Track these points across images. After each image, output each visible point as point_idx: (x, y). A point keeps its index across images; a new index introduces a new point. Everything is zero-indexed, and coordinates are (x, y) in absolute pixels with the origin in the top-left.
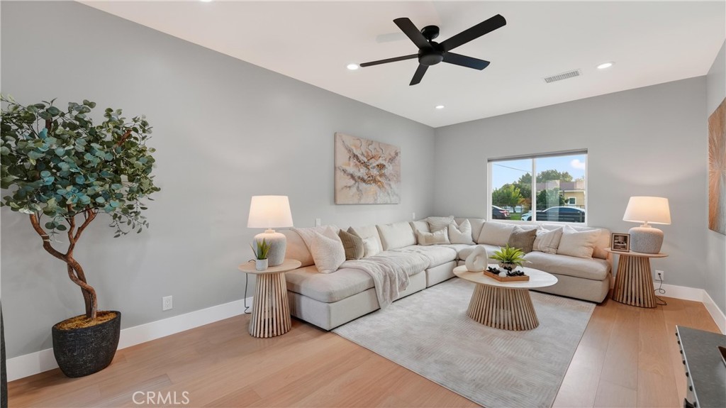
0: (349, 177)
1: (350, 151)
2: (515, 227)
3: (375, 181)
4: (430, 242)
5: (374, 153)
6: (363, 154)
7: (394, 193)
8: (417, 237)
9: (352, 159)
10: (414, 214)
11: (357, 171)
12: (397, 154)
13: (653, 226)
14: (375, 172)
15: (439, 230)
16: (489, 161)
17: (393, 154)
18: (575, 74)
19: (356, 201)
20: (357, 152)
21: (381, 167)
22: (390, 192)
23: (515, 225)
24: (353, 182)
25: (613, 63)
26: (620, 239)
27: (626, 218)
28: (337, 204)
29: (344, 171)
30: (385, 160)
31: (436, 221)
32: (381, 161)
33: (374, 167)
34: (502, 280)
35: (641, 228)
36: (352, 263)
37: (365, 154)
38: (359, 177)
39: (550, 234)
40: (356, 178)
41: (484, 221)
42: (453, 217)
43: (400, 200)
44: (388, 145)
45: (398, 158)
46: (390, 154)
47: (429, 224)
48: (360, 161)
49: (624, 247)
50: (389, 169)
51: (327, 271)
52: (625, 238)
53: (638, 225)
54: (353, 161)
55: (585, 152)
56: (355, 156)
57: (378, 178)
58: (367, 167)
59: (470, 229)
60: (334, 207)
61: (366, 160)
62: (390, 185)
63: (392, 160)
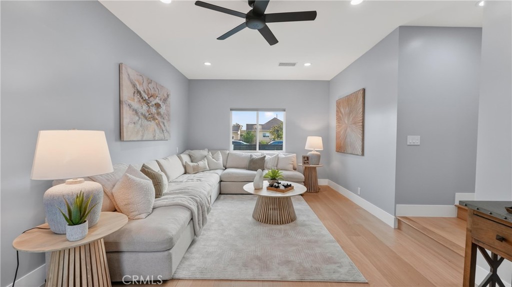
0: (134, 112)
1: (134, 86)
2: (251, 155)
3: (154, 119)
4: (196, 170)
5: (152, 92)
6: (144, 92)
7: (167, 131)
8: (185, 167)
9: (136, 95)
10: (177, 148)
11: (140, 107)
12: (168, 96)
13: (317, 151)
14: (153, 110)
15: (201, 160)
16: (231, 110)
17: (166, 95)
18: (294, 65)
19: (139, 138)
20: (140, 89)
21: (158, 106)
22: (164, 129)
23: (250, 154)
24: (137, 118)
25: (311, 64)
26: (306, 159)
27: (306, 148)
28: (123, 141)
29: (130, 106)
30: (161, 100)
31: (197, 153)
32: (157, 101)
33: (152, 106)
34: (283, 191)
35: (312, 152)
36: (161, 201)
37: (146, 91)
38: (142, 114)
39: (273, 158)
40: (140, 114)
41: (228, 152)
42: (207, 150)
43: (170, 137)
44: (162, 86)
45: (169, 99)
46: (163, 95)
47: (190, 156)
48: (142, 98)
49: (308, 163)
50: (163, 109)
51: (143, 216)
52: (308, 158)
53: (311, 151)
54: (137, 97)
55: (284, 110)
56: (139, 92)
57: (156, 116)
58: (148, 104)
59: (221, 158)
60: (119, 143)
61: (147, 98)
62: (164, 123)
63: (165, 100)
